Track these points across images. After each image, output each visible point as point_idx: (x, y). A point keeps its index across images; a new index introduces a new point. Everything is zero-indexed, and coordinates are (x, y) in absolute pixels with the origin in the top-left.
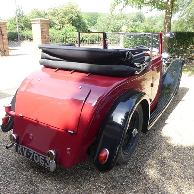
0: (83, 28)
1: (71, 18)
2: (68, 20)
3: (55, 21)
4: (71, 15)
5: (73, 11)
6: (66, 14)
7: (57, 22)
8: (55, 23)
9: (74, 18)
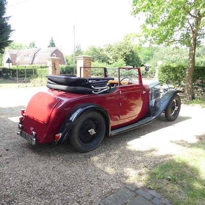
0: (136, 62)
1: (125, 53)
2: (122, 55)
3: (109, 56)
4: (125, 51)
5: (128, 46)
6: (120, 50)
7: (111, 58)
8: (108, 58)
9: (128, 53)
